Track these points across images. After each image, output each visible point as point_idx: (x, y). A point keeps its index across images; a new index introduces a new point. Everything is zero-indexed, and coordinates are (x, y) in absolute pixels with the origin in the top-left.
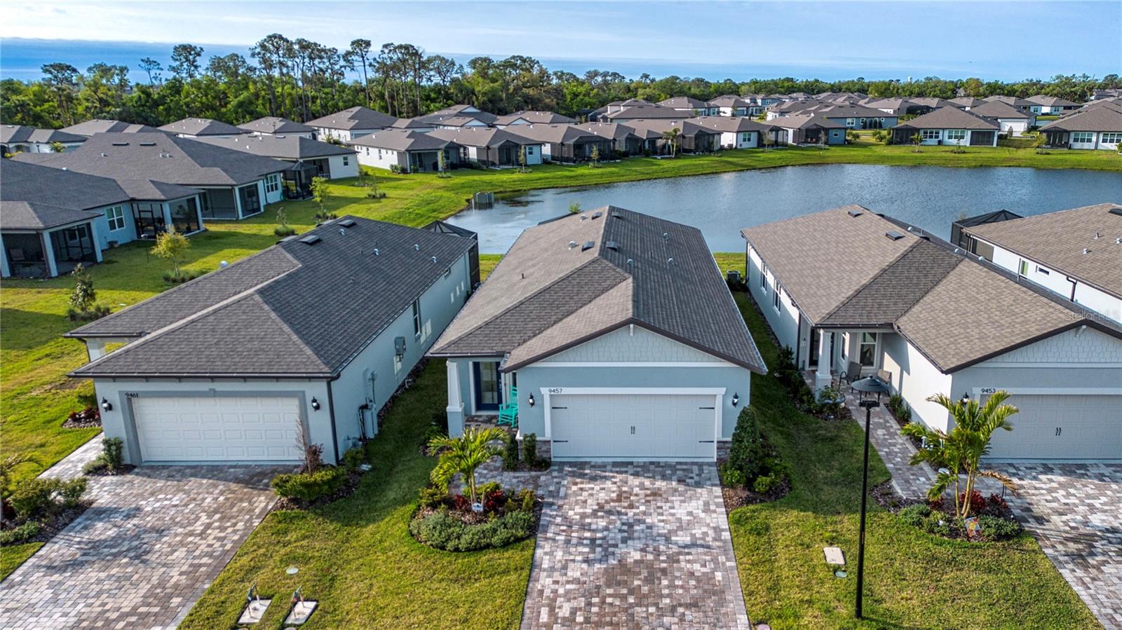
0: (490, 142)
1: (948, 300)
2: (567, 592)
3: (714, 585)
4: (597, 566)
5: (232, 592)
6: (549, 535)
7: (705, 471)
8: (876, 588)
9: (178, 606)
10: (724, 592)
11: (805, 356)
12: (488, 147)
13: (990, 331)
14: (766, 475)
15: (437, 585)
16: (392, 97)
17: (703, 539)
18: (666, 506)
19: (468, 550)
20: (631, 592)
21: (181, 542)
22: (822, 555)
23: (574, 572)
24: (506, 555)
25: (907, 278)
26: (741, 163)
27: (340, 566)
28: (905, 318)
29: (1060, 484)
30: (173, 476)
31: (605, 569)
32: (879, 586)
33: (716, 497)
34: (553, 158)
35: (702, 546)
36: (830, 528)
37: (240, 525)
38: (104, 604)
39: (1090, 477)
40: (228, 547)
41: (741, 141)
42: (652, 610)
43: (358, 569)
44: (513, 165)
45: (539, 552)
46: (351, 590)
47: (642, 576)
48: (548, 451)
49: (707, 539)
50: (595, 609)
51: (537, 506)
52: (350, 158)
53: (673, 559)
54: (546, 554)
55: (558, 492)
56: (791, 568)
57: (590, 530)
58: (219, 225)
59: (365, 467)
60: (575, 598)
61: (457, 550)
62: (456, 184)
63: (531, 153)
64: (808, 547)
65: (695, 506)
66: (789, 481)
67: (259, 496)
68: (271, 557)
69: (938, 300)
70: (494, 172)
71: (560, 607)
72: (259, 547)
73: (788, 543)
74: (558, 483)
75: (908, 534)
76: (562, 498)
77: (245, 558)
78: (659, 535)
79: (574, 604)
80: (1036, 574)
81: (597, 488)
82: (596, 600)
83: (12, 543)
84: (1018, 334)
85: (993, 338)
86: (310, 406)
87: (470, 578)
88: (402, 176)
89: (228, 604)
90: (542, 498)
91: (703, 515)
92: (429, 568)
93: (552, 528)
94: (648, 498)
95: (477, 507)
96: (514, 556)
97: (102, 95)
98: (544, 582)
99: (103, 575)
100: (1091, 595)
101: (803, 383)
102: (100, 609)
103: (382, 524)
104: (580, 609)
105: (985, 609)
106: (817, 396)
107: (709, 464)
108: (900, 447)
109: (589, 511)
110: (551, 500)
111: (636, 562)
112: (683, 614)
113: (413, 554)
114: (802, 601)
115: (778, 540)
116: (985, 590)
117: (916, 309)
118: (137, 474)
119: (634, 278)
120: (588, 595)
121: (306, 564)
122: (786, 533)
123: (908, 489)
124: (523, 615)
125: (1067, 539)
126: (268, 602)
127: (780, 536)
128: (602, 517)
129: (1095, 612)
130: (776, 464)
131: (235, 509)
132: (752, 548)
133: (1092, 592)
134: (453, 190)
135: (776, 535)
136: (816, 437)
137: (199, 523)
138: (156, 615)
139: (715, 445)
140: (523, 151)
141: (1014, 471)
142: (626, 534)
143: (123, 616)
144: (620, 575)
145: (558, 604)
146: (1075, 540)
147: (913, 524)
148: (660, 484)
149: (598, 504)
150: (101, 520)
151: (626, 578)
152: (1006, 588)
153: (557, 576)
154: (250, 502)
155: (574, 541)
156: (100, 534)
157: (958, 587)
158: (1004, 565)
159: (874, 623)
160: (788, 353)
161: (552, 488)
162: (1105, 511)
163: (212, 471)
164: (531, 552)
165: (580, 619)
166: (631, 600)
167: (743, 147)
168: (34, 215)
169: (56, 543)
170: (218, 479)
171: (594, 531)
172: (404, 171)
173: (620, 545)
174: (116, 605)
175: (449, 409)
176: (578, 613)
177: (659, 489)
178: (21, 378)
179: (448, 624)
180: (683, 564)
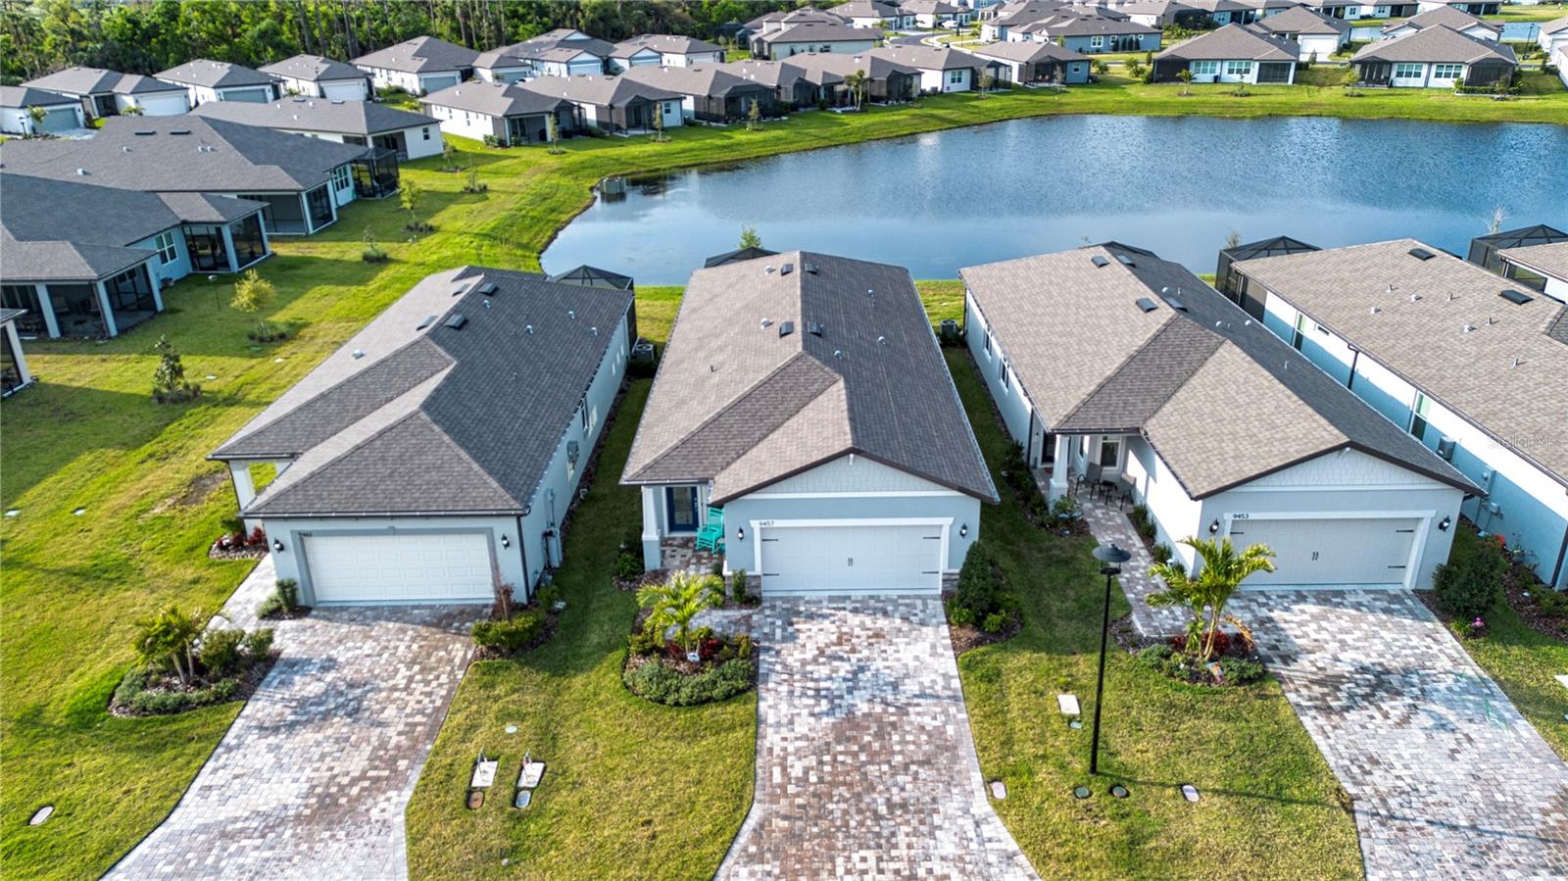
0: (613, 98)
1: (1203, 398)
2: (798, 750)
3: (946, 740)
4: (825, 720)
5: (456, 754)
6: (771, 685)
7: (930, 607)
8: (1111, 742)
9: (407, 769)
10: (956, 748)
11: (1037, 452)
12: (611, 106)
13: (1246, 447)
14: (995, 612)
15: (663, 744)
16: (466, 16)
17: (932, 688)
18: (891, 649)
19: (689, 704)
20: (862, 749)
21: (388, 697)
22: (1056, 704)
23: (801, 729)
24: (730, 709)
25: (1159, 367)
26: (949, 117)
27: (558, 723)
28: (1153, 421)
29: (1312, 616)
30: (354, 620)
31: (834, 724)
32: (1115, 737)
33: (944, 638)
34: (698, 115)
35: (932, 696)
36: (1064, 672)
37: (444, 679)
38: (331, 769)
39: (1345, 607)
40: (439, 703)
41: (948, 82)
42: (885, 768)
43: (577, 726)
44: (645, 129)
45: (762, 705)
46: (576, 749)
47: (872, 731)
48: (758, 586)
49: (936, 687)
50: (827, 768)
51: (754, 652)
52: (432, 129)
53: (902, 710)
54: (770, 707)
55: (774, 635)
56: (1024, 719)
57: (812, 680)
58: (287, 245)
59: (560, 605)
60: (805, 757)
61: (677, 704)
62: (574, 163)
63: (668, 111)
64: (1042, 695)
65: (922, 648)
66: (1021, 615)
67: (454, 643)
68: (485, 714)
69: (1192, 398)
70: (621, 142)
71: (792, 767)
72: (470, 703)
73: (1021, 690)
74: (773, 623)
75: (1147, 678)
76: (778, 642)
77: (459, 715)
78: (886, 684)
79: (806, 762)
80: (1276, 723)
81: (815, 629)
82: (827, 758)
83: (213, 703)
84: (1276, 456)
85: (1249, 459)
86: (500, 543)
87: (696, 736)
88: (499, 151)
89: (456, 767)
90: (758, 642)
91: (930, 660)
92: (651, 724)
93: (773, 677)
94: (871, 641)
95: (693, 656)
96: (735, 710)
97: (72, 26)
98: (771, 739)
99: (319, 736)
100: (1330, 746)
101: (1035, 487)
102: (329, 774)
103: (593, 676)
104: (812, 768)
105: (1220, 762)
106: (1051, 507)
107: (934, 598)
108: (1142, 571)
109: (809, 656)
110: (767, 644)
111: (864, 715)
112: (917, 773)
113: (632, 709)
114: (1036, 756)
115: (1010, 688)
116: (1222, 741)
117: (1167, 408)
118: (316, 617)
119: (846, 381)
120: (818, 752)
121: (523, 721)
122: (1018, 679)
123: (1149, 625)
124: (755, 776)
125: (1312, 682)
126: (495, 764)
127: (1012, 682)
128: (824, 664)
129: (1332, 764)
130: (1008, 600)
131: (433, 659)
132: (983, 697)
133: (1331, 742)
134: (571, 173)
135: (1008, 681)
136: (1050, 558)
137: (399, 676)
138: (387, 778)
139: (940, 577)
140: (658, 112)
141: (1265, 601)
142: (851, 684)
143: (354, 782)
144: (849, 727)
145: (789, 763)
146: (1321, 683)
147: (1152, 667)
148: (882, 623)
149: (818, 648)
150: (296, 673)
151: (855, 733)
152: (1243, 738)
153: (784, 732)
154: (446, 650)
155: (797, 693)
156: (300, 690)
157: (1195, 738)
158: (1244, 713)
159: (1108, 779)
160: (1018, 448)
161: (766, 630)
162: (1357, 648)
163: (396, 613)
164: (754, 705)
165: (813, 778)
166: (863, 757)
167: (952, 90)
168: (83, 261)
169: (258, 700)
170: (405, 622)
171: (817, 681)
172: (502, 144)
173: (846, 697)
174: (344, 770)
175: (645, 537)
176: (811, 773)
177: (882, 629)
178: (135, 489)
179: (682, 785)
180: (913, 717)
